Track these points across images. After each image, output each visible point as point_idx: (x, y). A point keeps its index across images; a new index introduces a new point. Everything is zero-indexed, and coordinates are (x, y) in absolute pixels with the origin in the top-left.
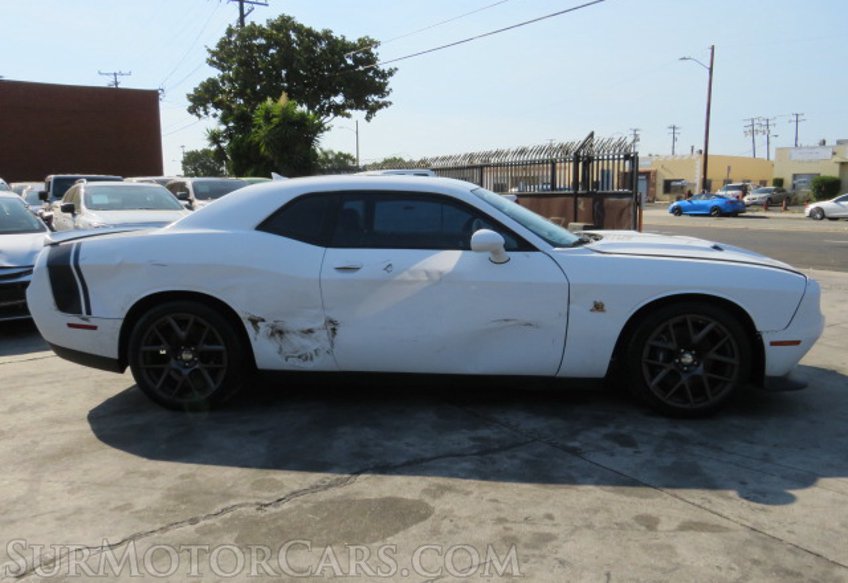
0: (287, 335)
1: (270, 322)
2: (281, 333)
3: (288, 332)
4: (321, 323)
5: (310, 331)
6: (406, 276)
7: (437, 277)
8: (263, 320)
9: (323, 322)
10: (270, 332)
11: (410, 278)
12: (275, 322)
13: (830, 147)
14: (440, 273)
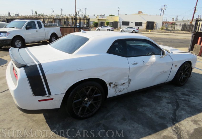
0: (118, 86)
1: (114, 83)
2: (116, 86)
3: (118, 85)
4: (127, 81)
5: (124, 84)
6: (147, 64)
7: (152, 63)
8: (112, 83)
9: (128, 80)
10: (113, 86)
11: (148, 64)
12: (115, 83)
13: (96, 16)
14: (153, 62)
